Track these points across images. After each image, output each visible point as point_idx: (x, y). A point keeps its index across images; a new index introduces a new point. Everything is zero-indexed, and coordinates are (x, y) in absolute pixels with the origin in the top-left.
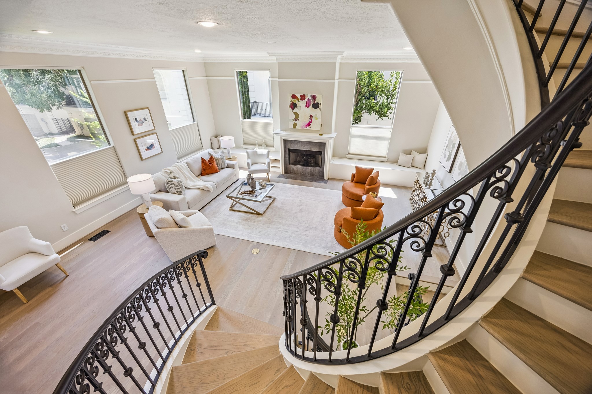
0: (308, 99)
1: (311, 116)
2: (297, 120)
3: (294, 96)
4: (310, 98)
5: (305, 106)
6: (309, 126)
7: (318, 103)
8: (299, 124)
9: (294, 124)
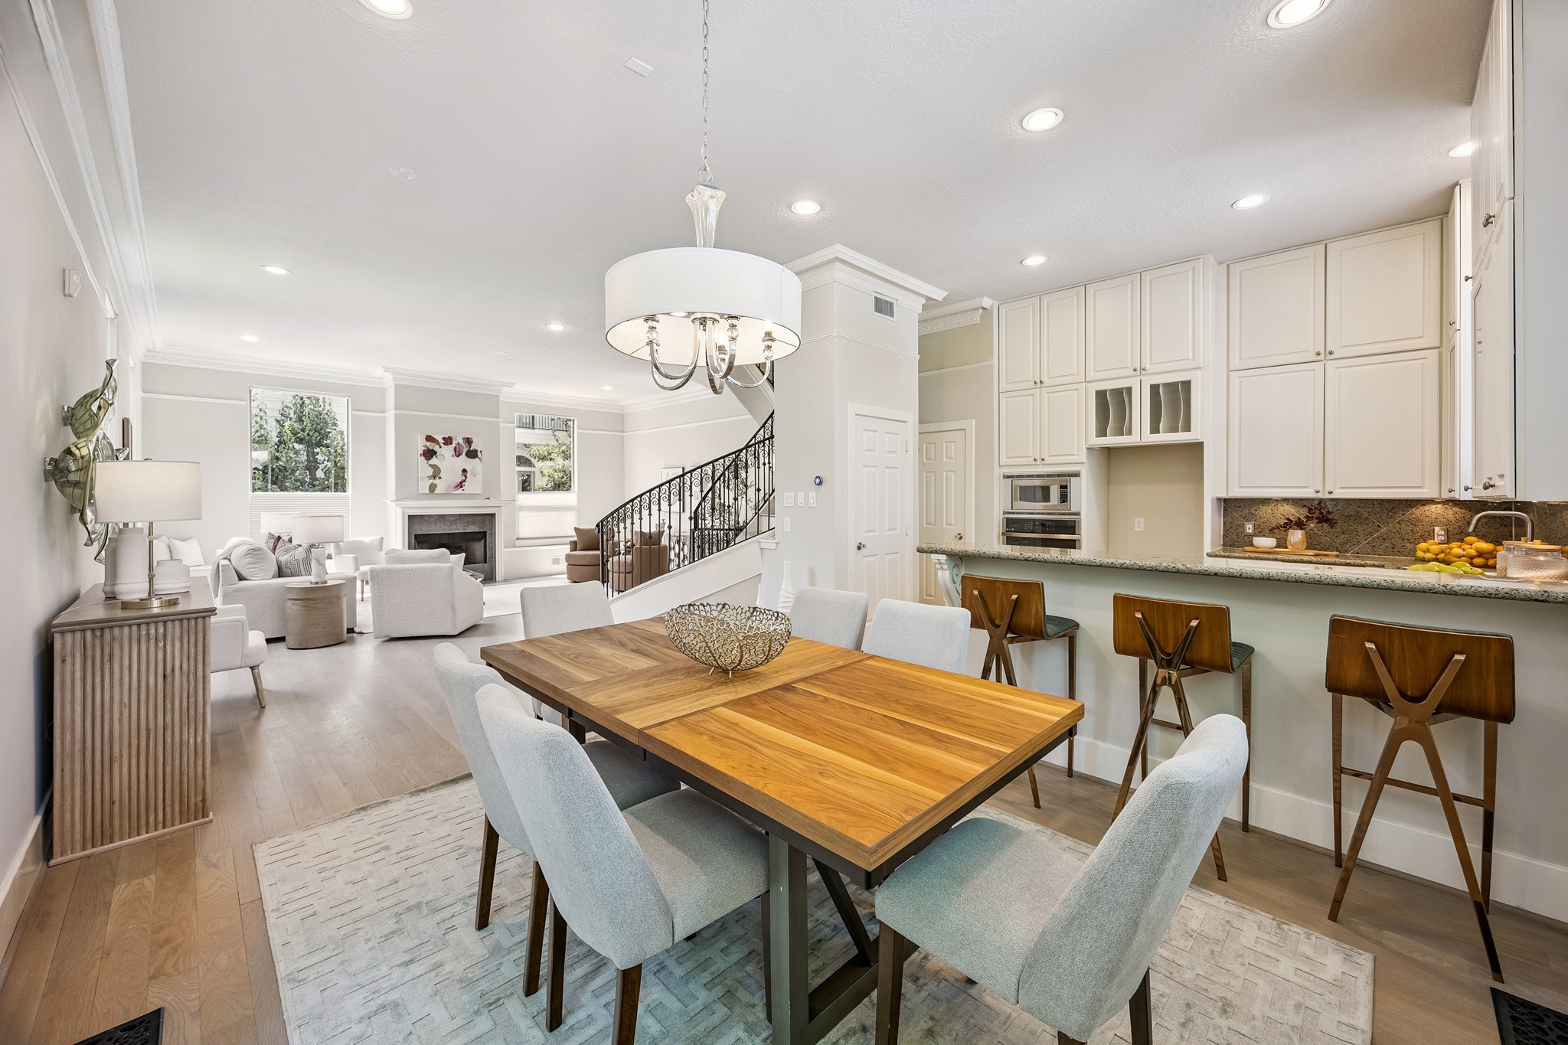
0: (458, 443)
1: (464, 471)
2: (437, 478)
3: (429, 438)
4: (461, 442)
5: (451, 454)
6: (462, 487)
7: (476, 451)
8: (441, 486)
9: (430, 486)
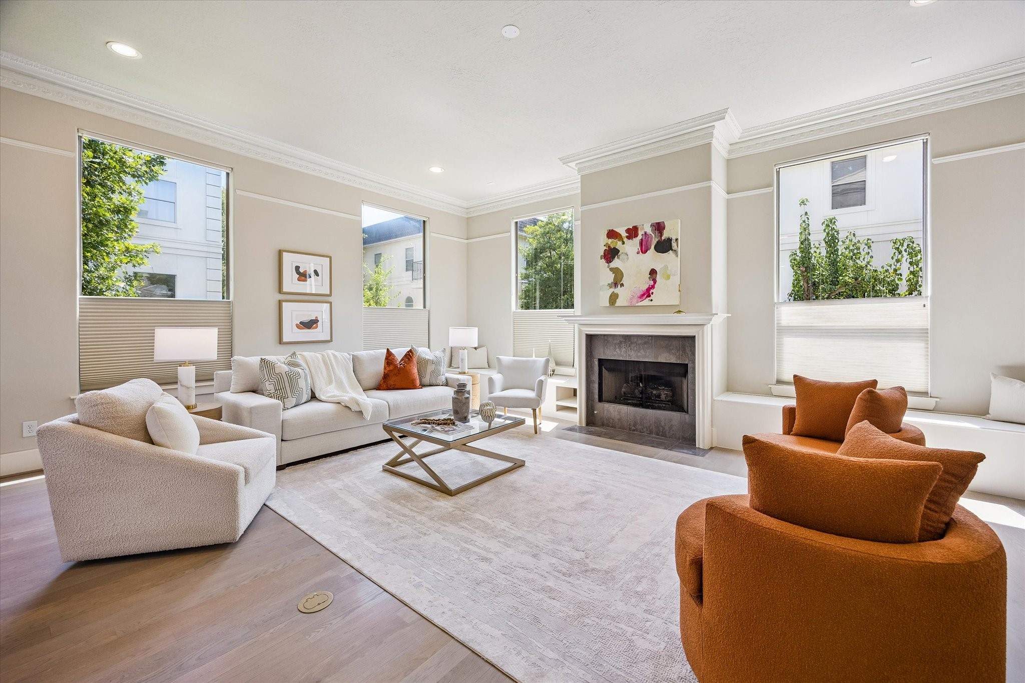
0: (646, 233)
1: (653, 272)
2: (619, 286)
3: (612, 234)
4: (649, 230)
5: (637, 251)
6: (649, 296)
7: (669, 240)
8: (624, 295)
9: (611, 296)
